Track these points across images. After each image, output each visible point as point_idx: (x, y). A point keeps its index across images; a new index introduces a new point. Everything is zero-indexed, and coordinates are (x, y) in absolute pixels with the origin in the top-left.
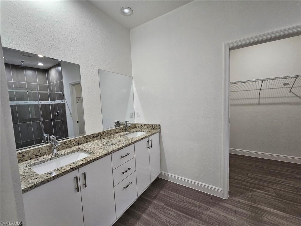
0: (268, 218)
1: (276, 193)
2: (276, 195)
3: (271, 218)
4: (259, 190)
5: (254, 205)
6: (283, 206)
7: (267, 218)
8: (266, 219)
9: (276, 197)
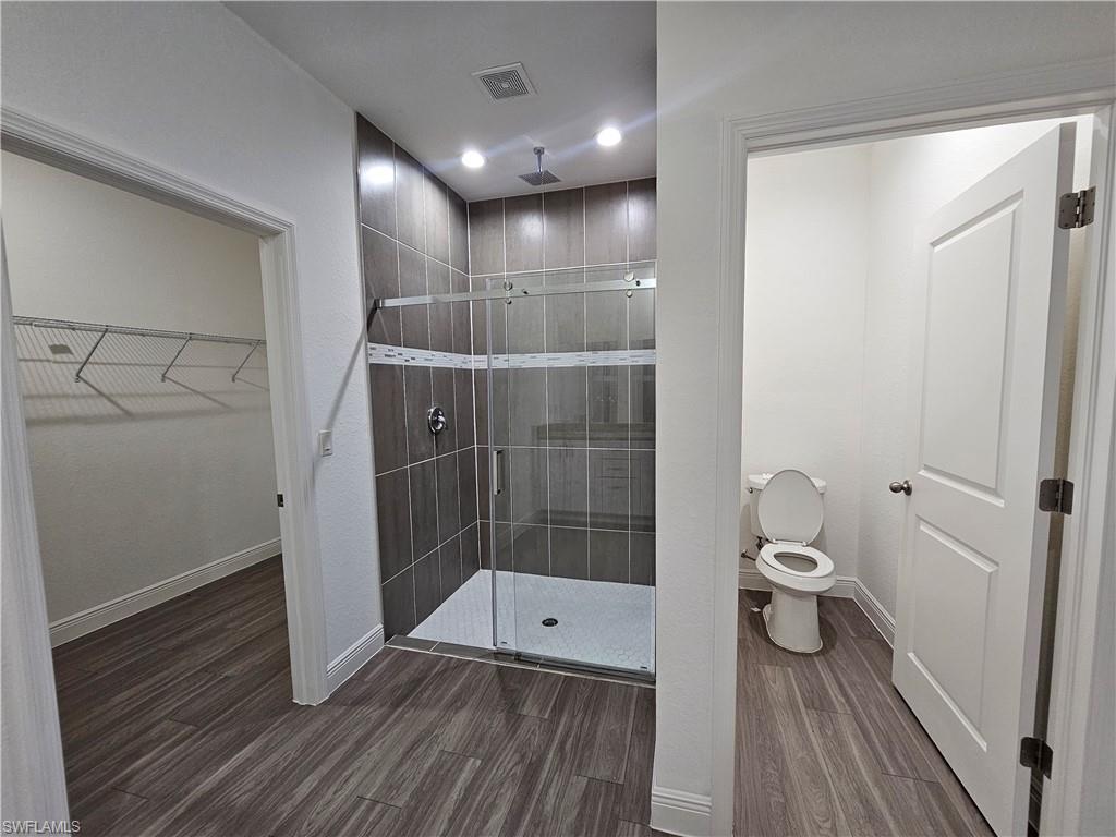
0: (246, 789)
1: (185, 722)
2: (191, 727)
3: (248, 782)
4: (138, 758)
5: (180, 809)
6: (233, 733)
7: (245, 793)
8: (244, 798)
9: (195, 728)
